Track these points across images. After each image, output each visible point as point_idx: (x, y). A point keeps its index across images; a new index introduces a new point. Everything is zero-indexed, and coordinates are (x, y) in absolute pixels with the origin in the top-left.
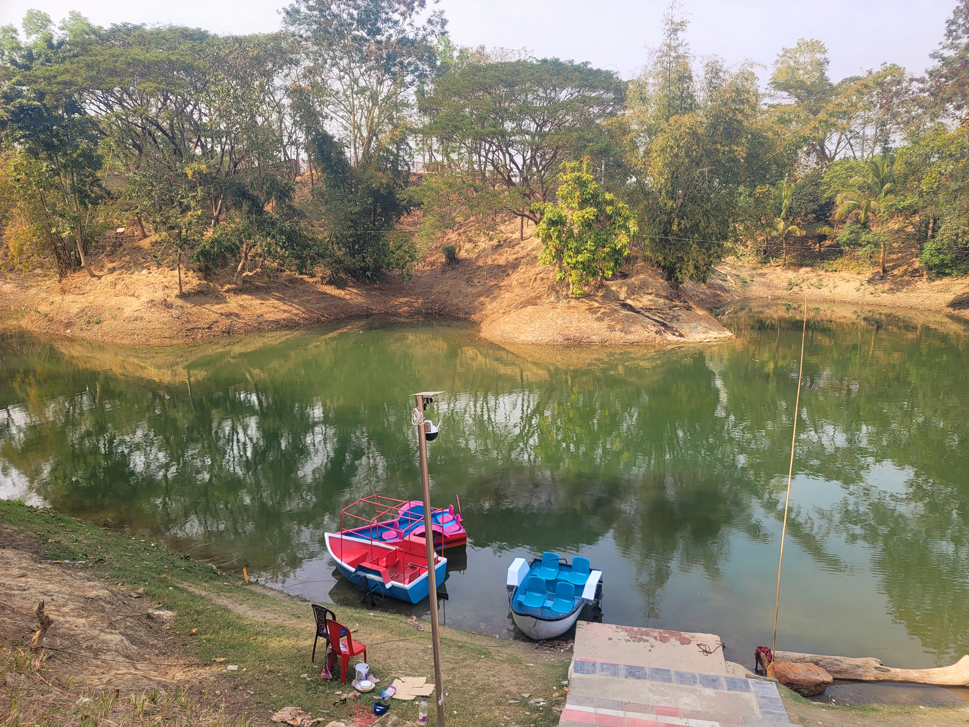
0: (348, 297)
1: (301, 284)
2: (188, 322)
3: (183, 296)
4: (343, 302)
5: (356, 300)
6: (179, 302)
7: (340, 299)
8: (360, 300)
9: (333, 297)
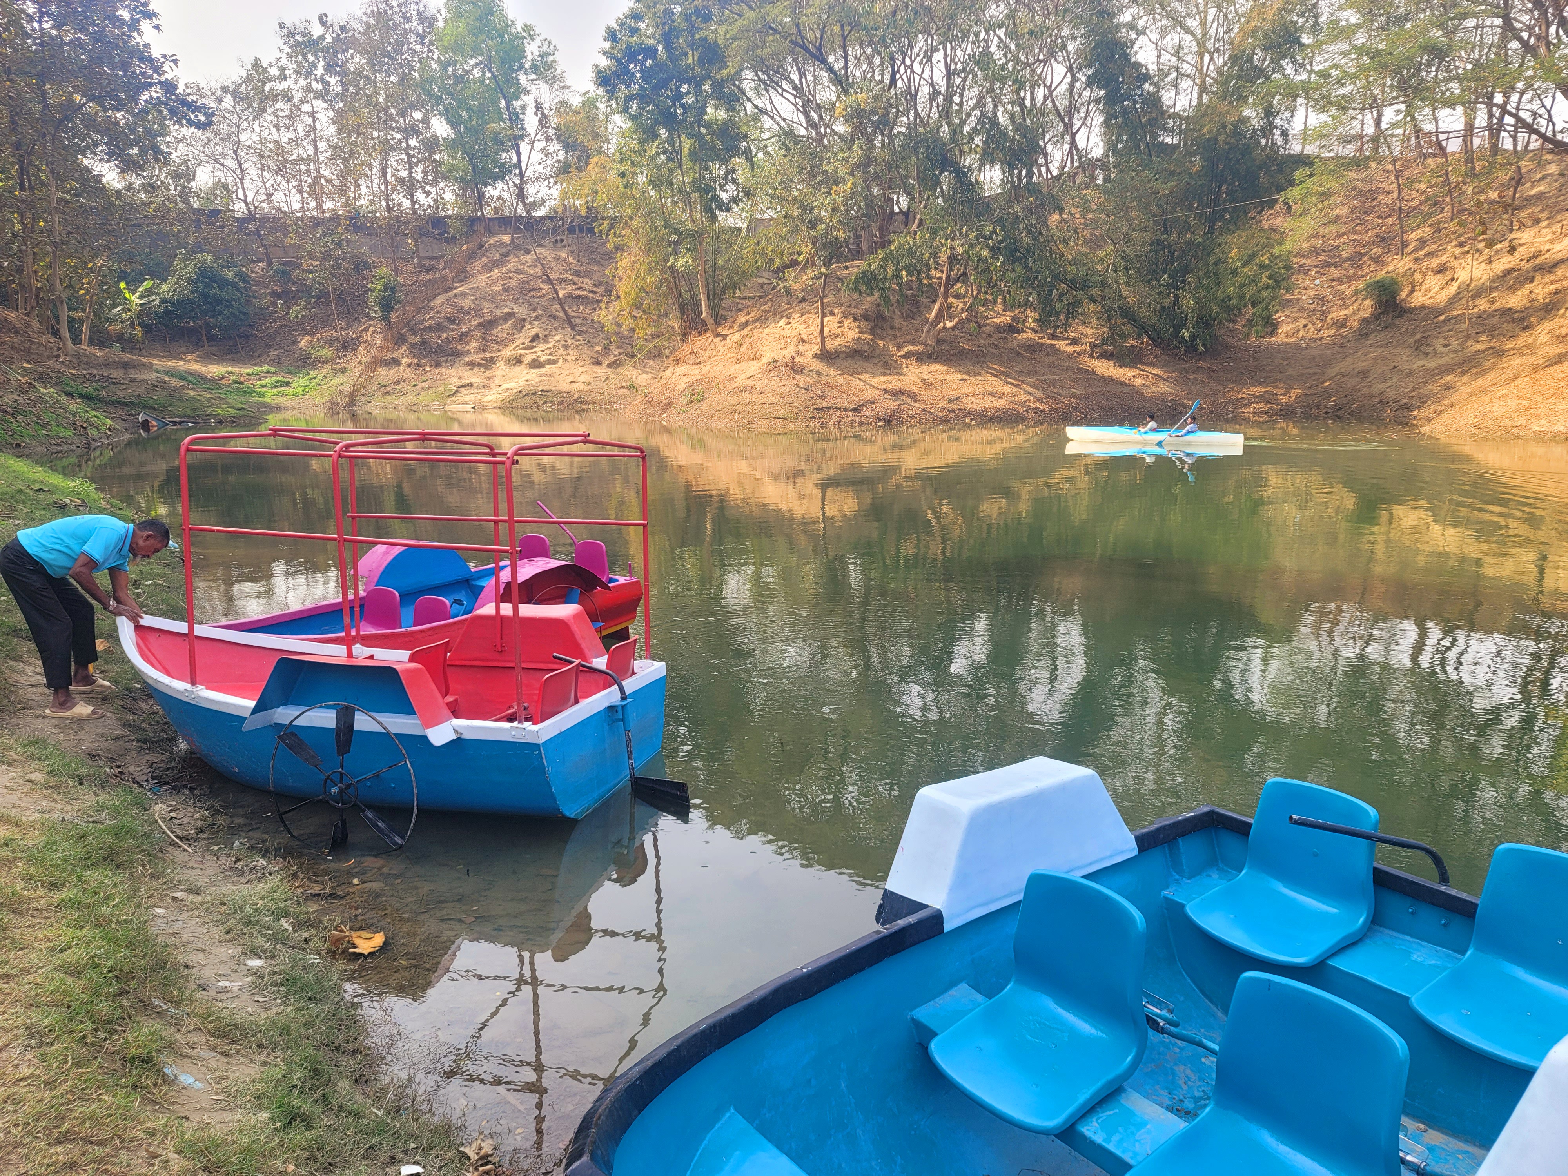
0: (1139, 382)
1: (1049, 354)
2: (823, 396)
3: (827, 356)
4: (1127, 390)
5: (1154, 389)
6: (817, 365)
7: (1122, 383)
8: (1164, 388)
9: (1109, 380)
